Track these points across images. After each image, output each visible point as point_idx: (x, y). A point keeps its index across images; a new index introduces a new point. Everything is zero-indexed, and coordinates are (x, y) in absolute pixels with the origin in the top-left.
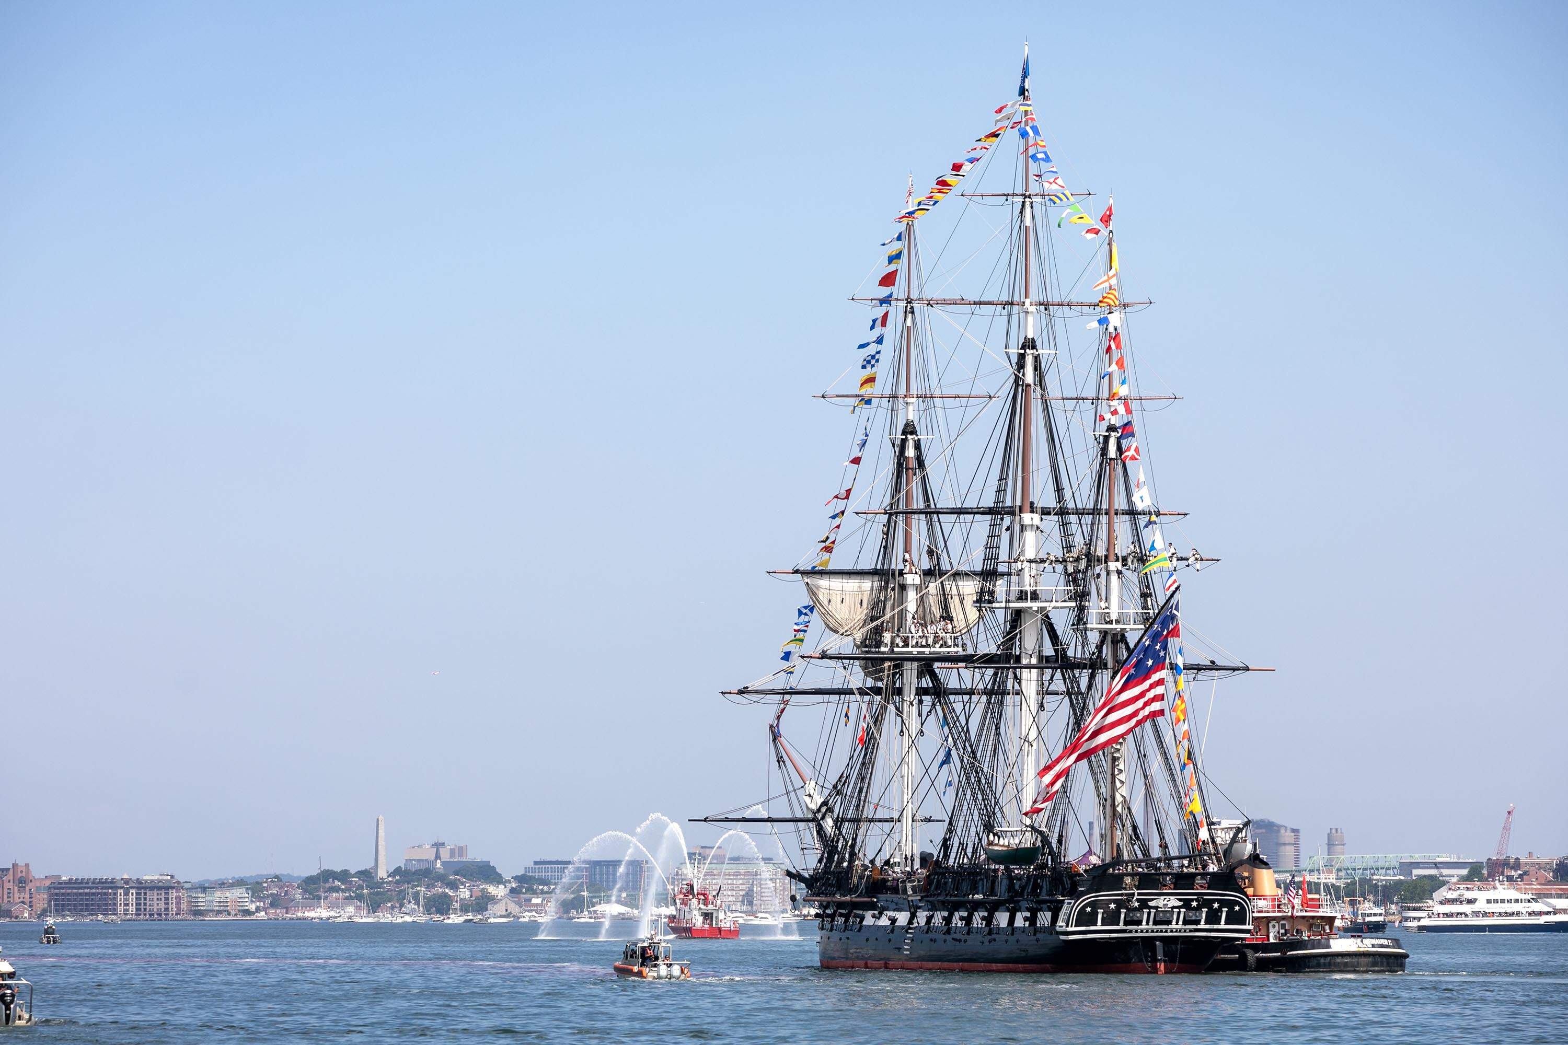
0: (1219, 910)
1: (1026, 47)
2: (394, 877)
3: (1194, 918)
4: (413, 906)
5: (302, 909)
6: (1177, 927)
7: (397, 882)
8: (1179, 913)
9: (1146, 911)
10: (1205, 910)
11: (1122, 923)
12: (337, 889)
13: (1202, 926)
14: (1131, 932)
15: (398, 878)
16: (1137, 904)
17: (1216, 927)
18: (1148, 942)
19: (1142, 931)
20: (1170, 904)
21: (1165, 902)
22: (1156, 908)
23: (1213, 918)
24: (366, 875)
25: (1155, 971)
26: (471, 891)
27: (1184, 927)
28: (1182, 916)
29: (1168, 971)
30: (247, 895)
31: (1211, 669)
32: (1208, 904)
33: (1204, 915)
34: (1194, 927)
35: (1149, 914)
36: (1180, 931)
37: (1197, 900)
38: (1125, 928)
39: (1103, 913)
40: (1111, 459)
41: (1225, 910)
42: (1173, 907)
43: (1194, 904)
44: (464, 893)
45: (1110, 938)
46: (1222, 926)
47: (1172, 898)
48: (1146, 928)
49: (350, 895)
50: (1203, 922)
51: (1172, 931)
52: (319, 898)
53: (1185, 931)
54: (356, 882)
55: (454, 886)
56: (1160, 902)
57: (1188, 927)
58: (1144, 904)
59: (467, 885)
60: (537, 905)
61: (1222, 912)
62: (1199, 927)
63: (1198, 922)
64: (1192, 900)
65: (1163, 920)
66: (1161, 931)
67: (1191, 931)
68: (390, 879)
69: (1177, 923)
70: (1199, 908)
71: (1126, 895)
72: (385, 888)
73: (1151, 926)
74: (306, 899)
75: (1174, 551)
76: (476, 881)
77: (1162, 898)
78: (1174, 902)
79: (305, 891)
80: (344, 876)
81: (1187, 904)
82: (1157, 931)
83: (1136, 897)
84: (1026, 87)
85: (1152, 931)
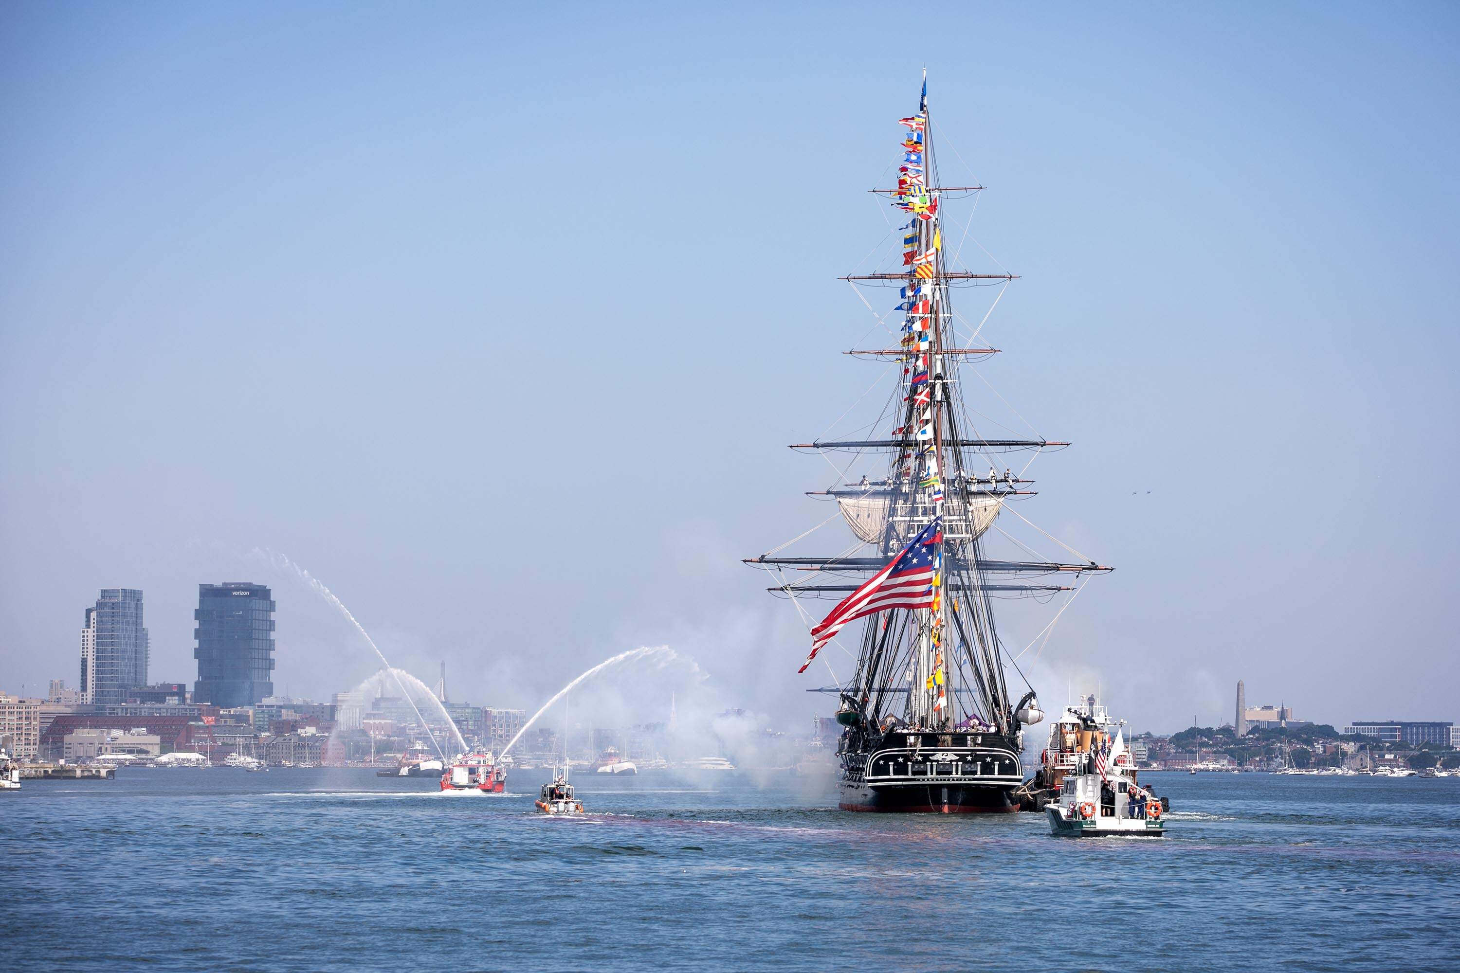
0: (992, 763)
1: (925, 72)
2: (1254, 734)
3: (969, 769)
4: (1280, 761)
5: (1182, 763)
6: (956, 777)
7: (1258, 739)
8: (957, 766)
9: (928, 763)
10: (979, 763)
11: (910, 773)
12: (1205, 745)
13: (978, 776)
14: (919, 780)
15: (1257, 735)
16: (920, 758)
17: (990, 776)
18: (936, 789)
19: (928, 780)
20: (948, 758)
21: (944, 757)
22: (937, 761)
23: (987, 769)
24: (1226, 731)
25: (940, 811)
26: (1324, 747)
27: (963, 776)
28: (960, 768)
29: (952, 812)
30: (1144, 749)
31: (1091, 569)
32: (982, 758)
33: (979, 768)
34: (972, 776)
35: (932, 766)
36: (961, 780)
37: (971, 755)
38: (913, 777)
39: (894, 765)
40: (937, 402)
41: (997, 763)
42: (951, 761)
43: (969, 758)
44: (1319, 748)
45: (902, 785)
46: (996, 776)
47: (949, 753)
48: (931, 777)
49: (1218, 750)
50: (979, 773)
51: (953, 780)
52: (1194, 752)
53: (965, 780)
54: (1221, 738)
55: (1309, 742)
56: (939, 756)
57: (941, 776)
58: (926, 758)
59: (1321, 742)
60: (1390, 760)
61: (994, 765)
62: (976, 776)
63: (975, 773)
64: (968, 755)
65: (945, 770)
66: (945, 780)
67: (970, 780)
68: (1251, 736)
69: (957, 773)
70: (974, 761)
71: (910, 750)
72: (1247, 744)
73: (934, 776)
74: (1179, 753)
75: (993, 475)
76: (1328, 739)
77: (941, 753)
78: (951, 756)
79: (1178, 746)
80: (1208, 732)
81: (962, 758)
82: (941, 780)
83: (918, 752)
84: (926, 104)
85: (937, 780)
